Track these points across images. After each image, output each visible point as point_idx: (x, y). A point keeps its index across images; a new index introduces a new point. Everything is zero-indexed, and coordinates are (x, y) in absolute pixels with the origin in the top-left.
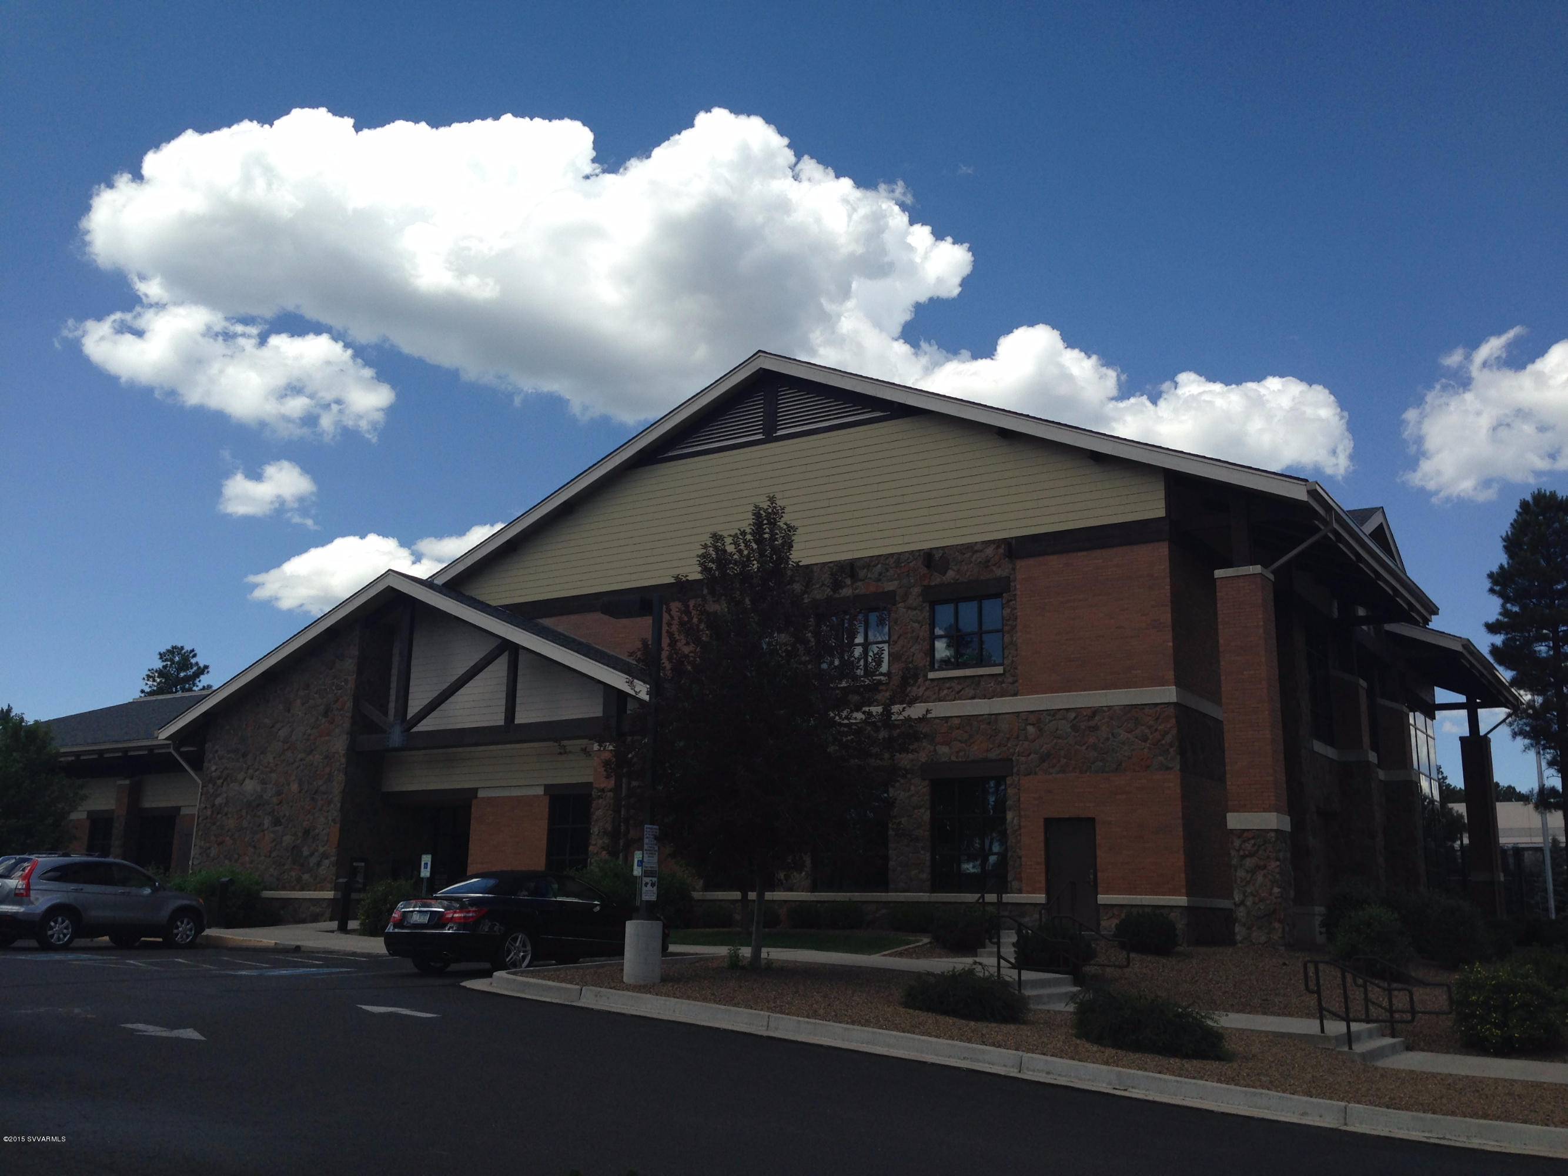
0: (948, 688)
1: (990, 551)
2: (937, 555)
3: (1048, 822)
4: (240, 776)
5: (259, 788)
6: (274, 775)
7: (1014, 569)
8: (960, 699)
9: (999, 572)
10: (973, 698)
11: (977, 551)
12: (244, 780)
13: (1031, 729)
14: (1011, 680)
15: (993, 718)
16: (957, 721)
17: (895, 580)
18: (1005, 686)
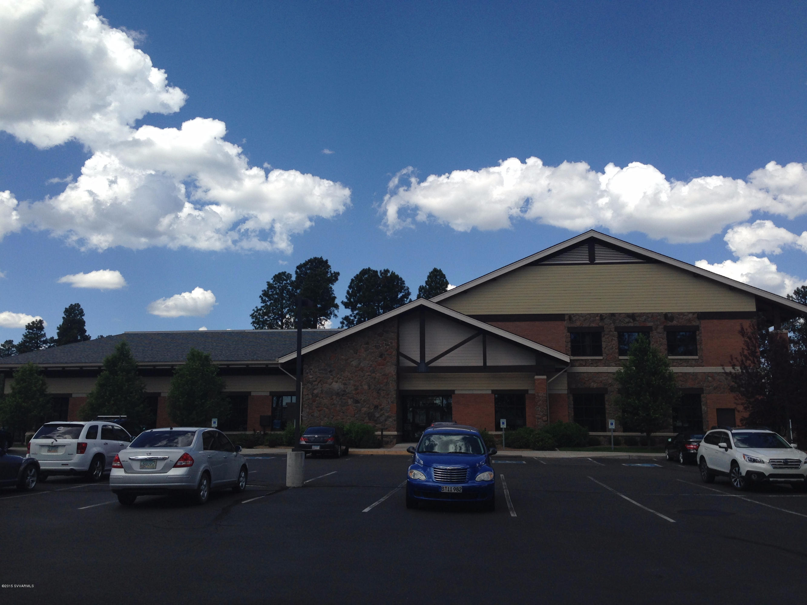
0: (676, 363)
1: (690, 315)
2: (669, 315)
3: (718, 410)
4: (330, 381)
5: (342, 386)
6: (352, 382)
7: (700, 323)
8: (681, 366)
9: (694, 324)
10: (686, 366)
11: (685, 315)
12: (332, 383)
13: (710, 378)
14: (701, 361)
15: (695, 374)
16: (681, 374)
17: (652, 322)
18: (698, 364)
